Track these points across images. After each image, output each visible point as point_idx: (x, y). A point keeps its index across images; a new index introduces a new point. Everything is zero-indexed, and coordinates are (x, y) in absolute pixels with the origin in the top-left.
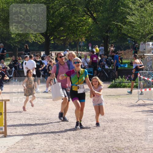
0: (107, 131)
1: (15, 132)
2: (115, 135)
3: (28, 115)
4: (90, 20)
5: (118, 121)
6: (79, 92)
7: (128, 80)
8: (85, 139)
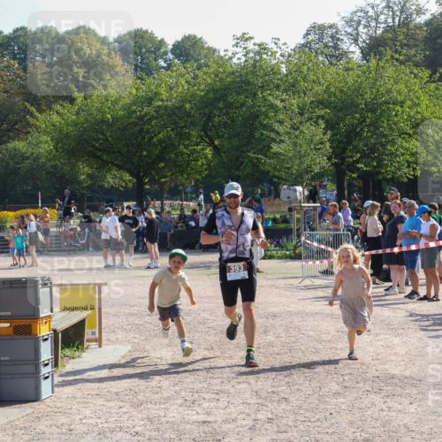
4: (209, 151)
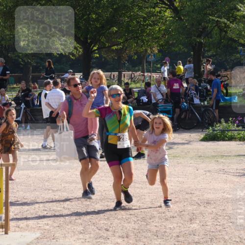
0: (198, 222)
1: (25, 224)
2: (213, 230)
3: (50, 191)
4: (168, 13)
5: (218, 203)
6: (119, 147)
7: (238, 126)
8: (156, 237)
